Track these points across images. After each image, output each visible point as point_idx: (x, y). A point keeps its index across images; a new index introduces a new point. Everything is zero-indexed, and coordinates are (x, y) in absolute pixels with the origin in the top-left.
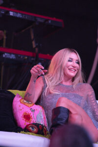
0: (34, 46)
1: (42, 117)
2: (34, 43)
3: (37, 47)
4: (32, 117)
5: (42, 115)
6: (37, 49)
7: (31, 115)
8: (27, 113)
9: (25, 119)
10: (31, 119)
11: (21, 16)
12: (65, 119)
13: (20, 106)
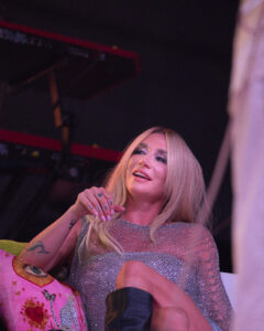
0: (58, 122)
1: (75, 315)
2: (57, 113)
3: (64, 124)
4: (49, 313)
5: (74, 310)
6: (65, 131)
7: (45, 308)
8: (35, 301)
9: (28, 320)
10: (45, 320)
11: (25, 41)
12: (144, 321)
13: (15, 283)
